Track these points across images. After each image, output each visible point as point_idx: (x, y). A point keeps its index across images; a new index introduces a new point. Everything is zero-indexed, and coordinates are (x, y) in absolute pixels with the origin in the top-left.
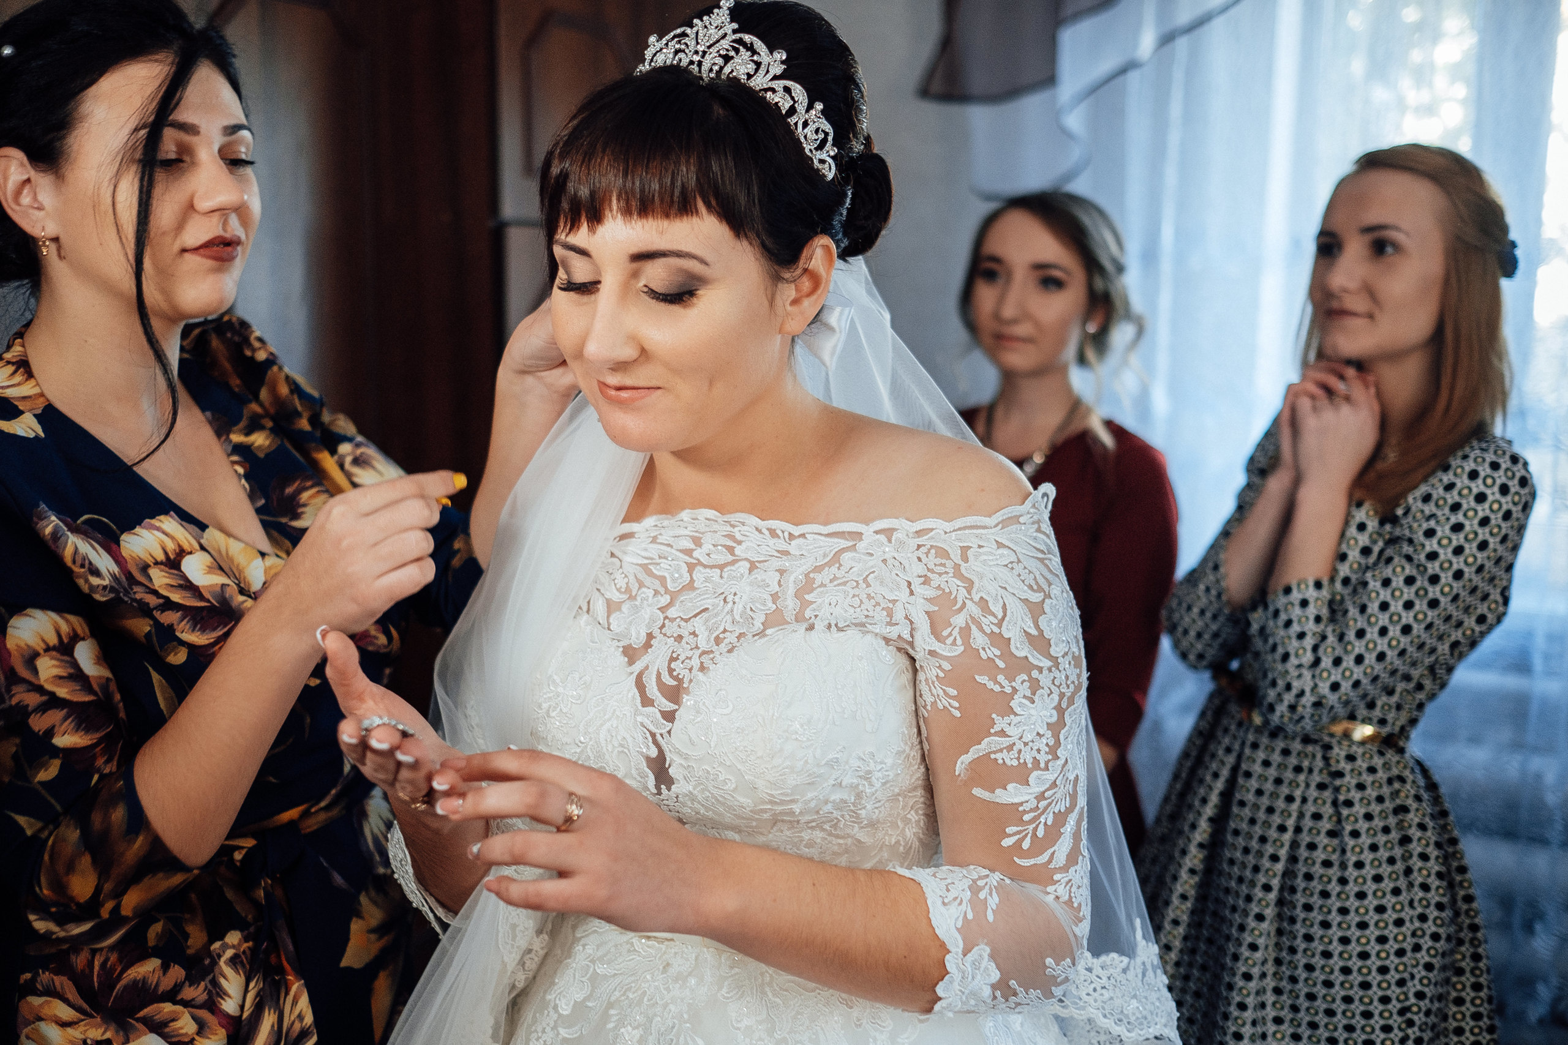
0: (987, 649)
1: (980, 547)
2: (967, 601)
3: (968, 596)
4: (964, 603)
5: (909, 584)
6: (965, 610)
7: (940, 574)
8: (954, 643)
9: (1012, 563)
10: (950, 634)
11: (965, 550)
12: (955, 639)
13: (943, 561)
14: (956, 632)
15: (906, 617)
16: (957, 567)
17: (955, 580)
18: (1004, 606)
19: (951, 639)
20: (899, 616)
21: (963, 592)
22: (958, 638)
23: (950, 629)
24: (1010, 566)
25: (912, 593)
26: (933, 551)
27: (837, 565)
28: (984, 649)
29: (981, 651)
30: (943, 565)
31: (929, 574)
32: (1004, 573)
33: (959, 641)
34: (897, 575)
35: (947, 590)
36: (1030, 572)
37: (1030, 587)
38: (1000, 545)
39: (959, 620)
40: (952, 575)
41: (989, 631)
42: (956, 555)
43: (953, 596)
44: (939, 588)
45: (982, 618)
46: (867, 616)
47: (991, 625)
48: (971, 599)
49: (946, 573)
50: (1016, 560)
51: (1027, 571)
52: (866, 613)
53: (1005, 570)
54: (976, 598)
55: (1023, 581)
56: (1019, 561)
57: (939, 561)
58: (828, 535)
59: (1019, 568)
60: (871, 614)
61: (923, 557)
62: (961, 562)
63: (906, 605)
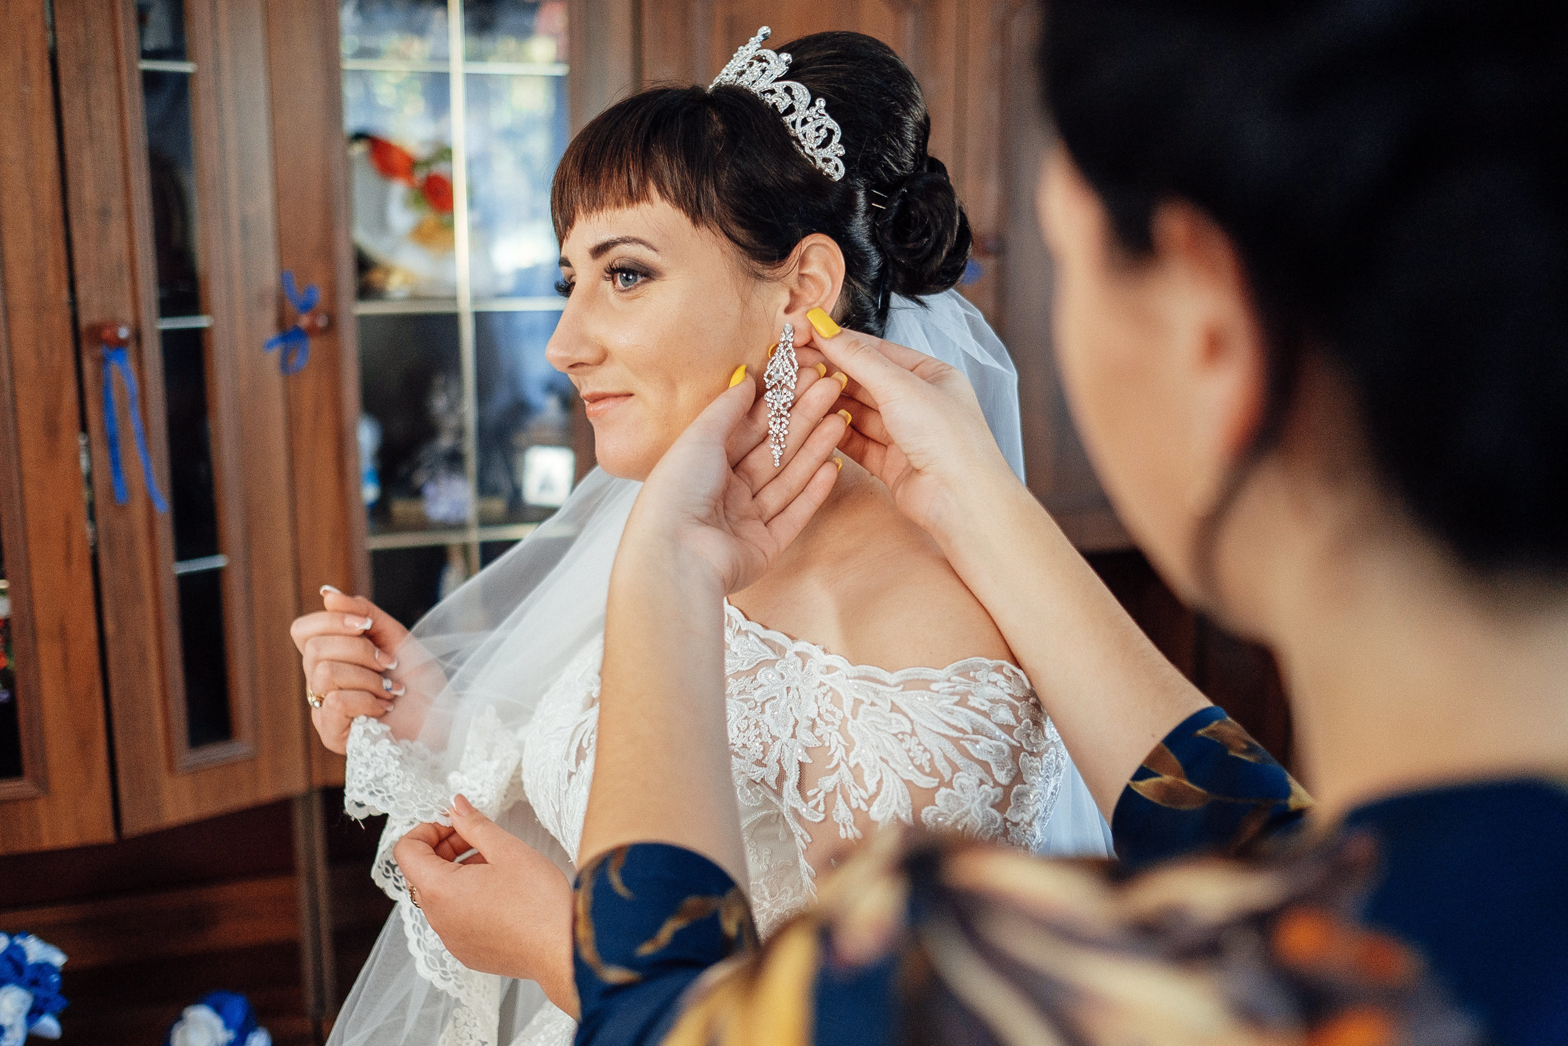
0: (848, 828)
1: (873, 704)
2: (842, 763)
3: (846, 759)
4: (838, 765)
5: (797, 722)
6: (836, 775)
7: (827, 723)
8: (816, 808)
9: (903, 733)
10: (815, 796)
11: (858, 702)
12: (818, 803)
13: (835, 710)
14: (821, 796)
15: (779, 761)
16: (844, 720)
17: (837, 733)
18: (880, 783)
19: (814, 802)
20: (774, 754)
21: (839, 754)
22: (822, 803)
23: (816, 790)
24: (900, 736)
25: (794, 736)
26: (830, 694)
27: (752, 678)
28: (844, 826)
29: (841, 826)
30: (833, 713)
31: (818, 720)
32: (891, 745)
33: (822, 808)
34: (791, 709)
35: (827, 744)
36: (925, 750)
37: (920, 768)
38: (895, 708)
39: (828, 783)
40: (837, 728)
41: (854, 805)
42: (848, 704)
43: (830, 753)
44: (820, 738)
45: (852, 788)
46: (744, 746)
47: (860, 800)
48: (847, 763)
49: (833, 723)
50: (909, 731)
51: (921, 748)
52: (746, 742)
53: (892, 739)
54: (852, 764)
55: (912, 759)
56: (913, 733)
57: (831, 707)
58: (763, 641)
59: (911, 743)
60: (749, 744)
61: (820, 697)
62: (849, 716)
63: (784, 746)
